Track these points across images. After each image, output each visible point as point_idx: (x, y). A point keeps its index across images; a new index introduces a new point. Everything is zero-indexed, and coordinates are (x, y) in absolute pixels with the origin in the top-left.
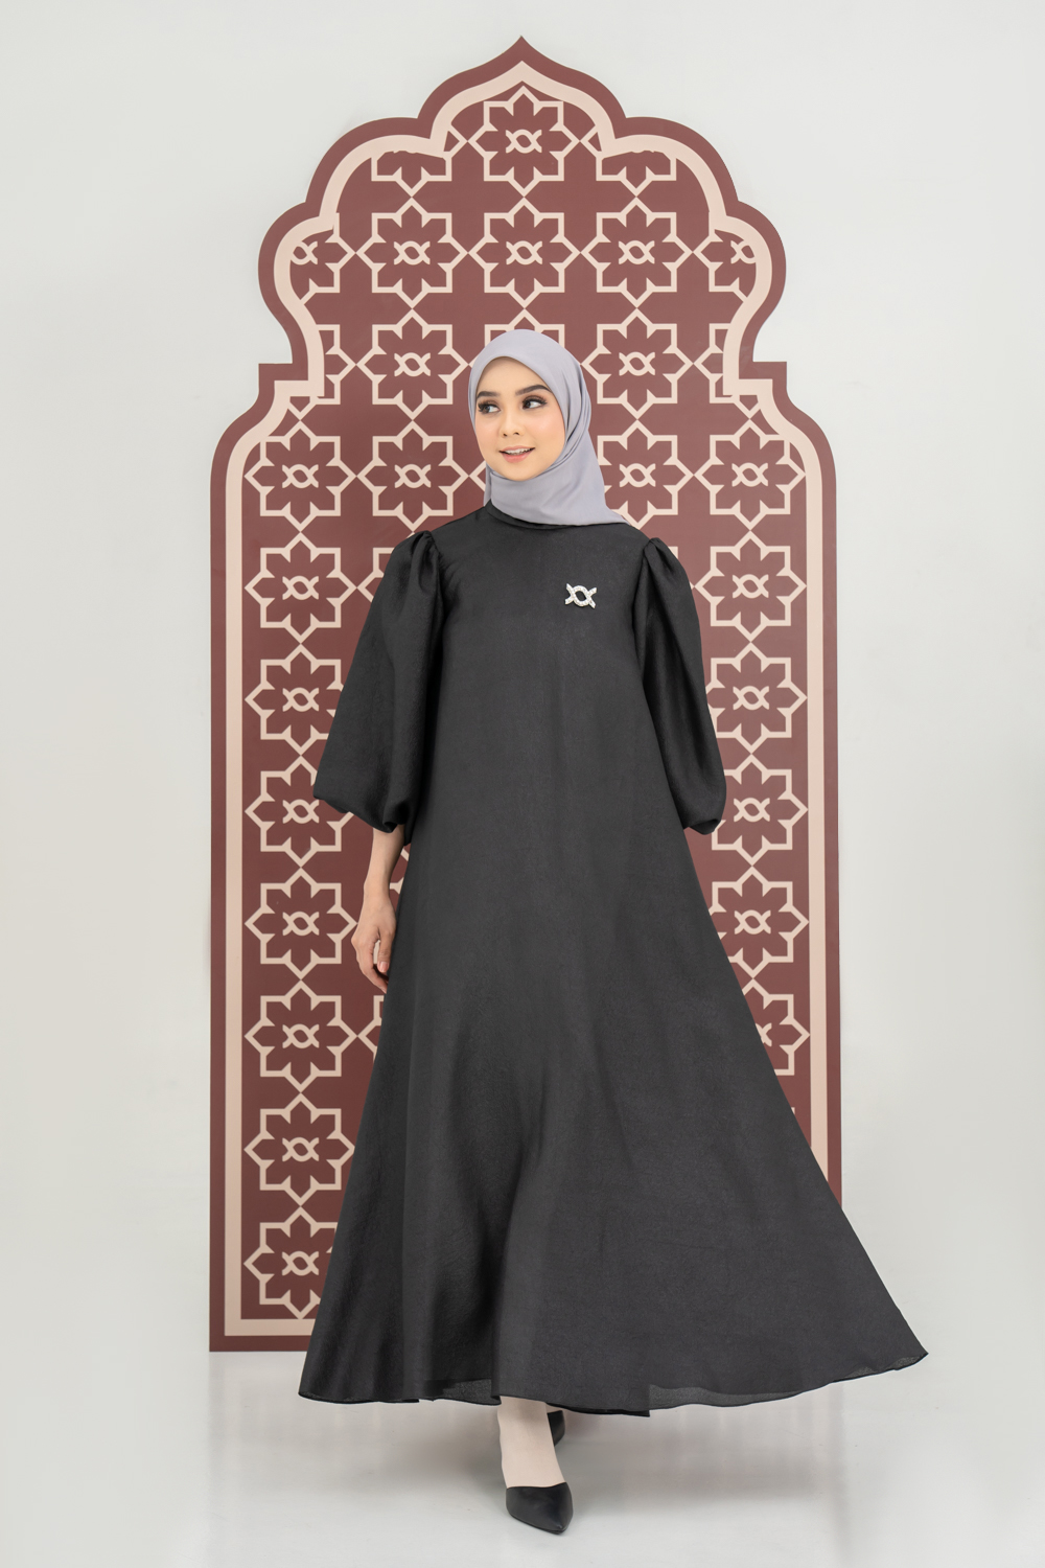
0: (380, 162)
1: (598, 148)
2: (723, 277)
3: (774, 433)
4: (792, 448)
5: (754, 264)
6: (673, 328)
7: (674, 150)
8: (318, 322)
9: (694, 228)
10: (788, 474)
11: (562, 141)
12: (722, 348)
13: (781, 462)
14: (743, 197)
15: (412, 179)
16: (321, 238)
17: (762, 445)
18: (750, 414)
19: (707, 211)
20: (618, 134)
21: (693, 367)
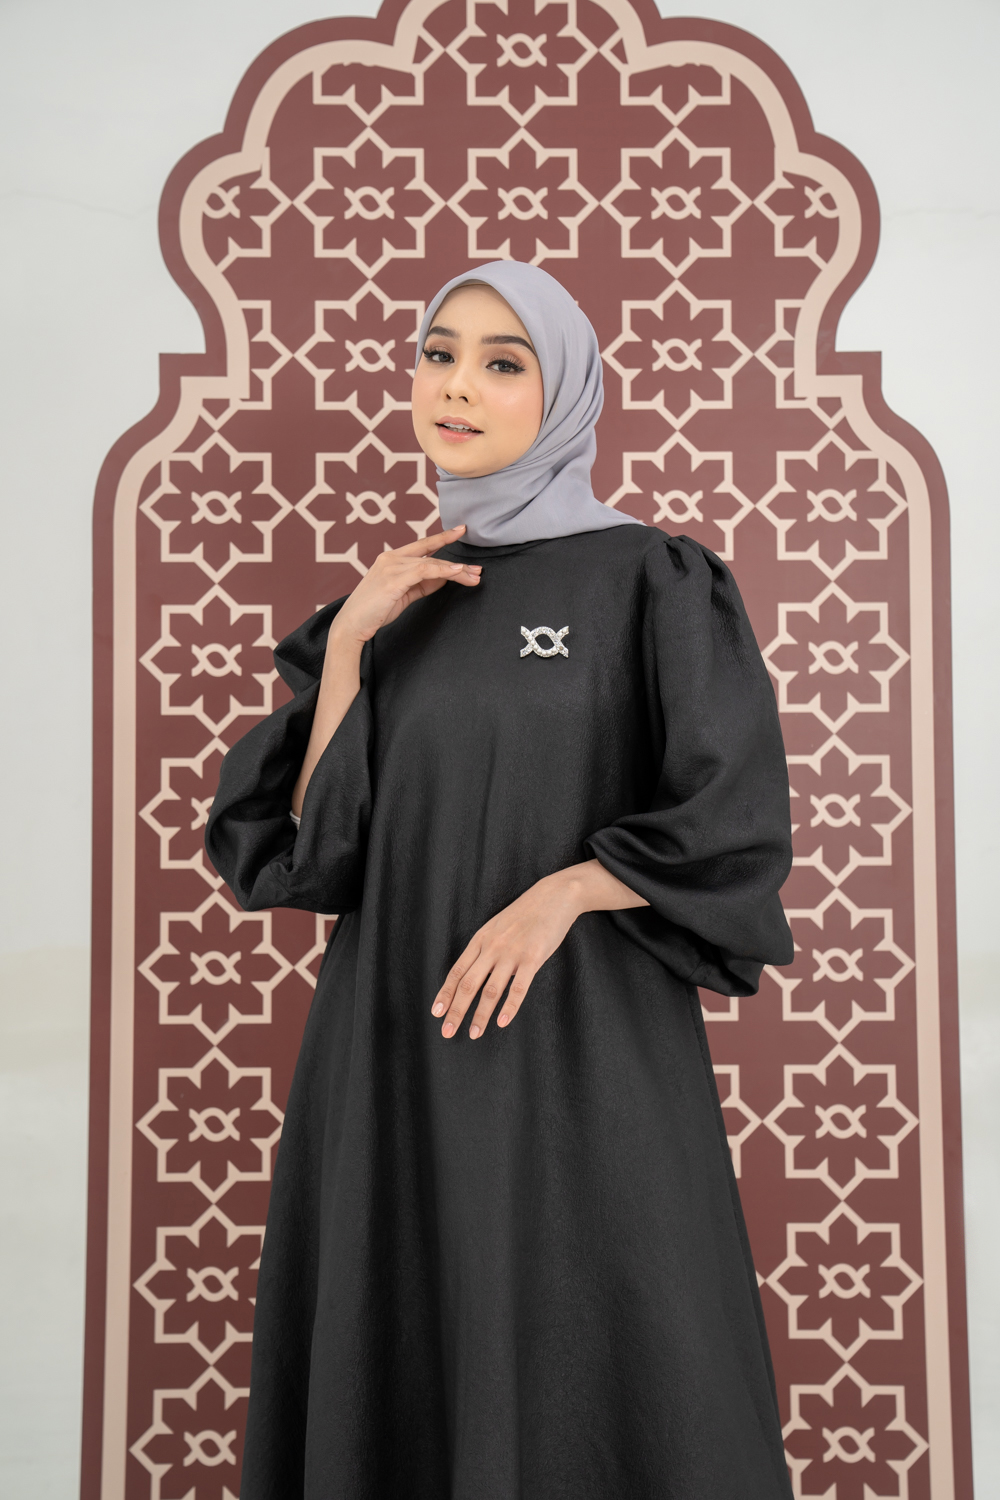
0: (326, 78)
1: (624, 59)
2: (793, 238)
3: (863, 447)
4: (890, 468)
5: (836, 220)
6: (726, 305)
7: (728, 63)
8: (241, 296)
9: (755, 167)
10: (883, 505)
11: (573, 50)
12: (793, 334)
13: (874, 488)
14: (821, 126)
15: (369, 101)
16: (245, 180)
17: (848, 465)
18: (831, 422)
19: (772, 145)
20: (651, 40)
21: (754, 360)
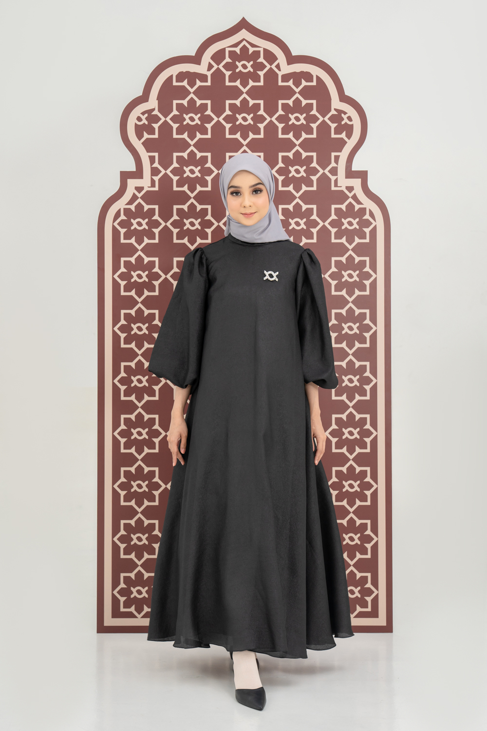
0: (177, 76)
1: (280, 70)
2: (338, 131)
4: (370, 211)
5: (353, 125)
6: (314, 154)
7: (316, 71)
8: (148, 151)
9: (324, 107)
10: (368, 223)
11: (262, 67)
12: (337, 164)
13: (365, 218)
14: (347, 93)
15: (192, 84)
16: (150, 112)
17: (356, 210)
19: (331, 100)
20: (289, 63)
21: (324, 173)
